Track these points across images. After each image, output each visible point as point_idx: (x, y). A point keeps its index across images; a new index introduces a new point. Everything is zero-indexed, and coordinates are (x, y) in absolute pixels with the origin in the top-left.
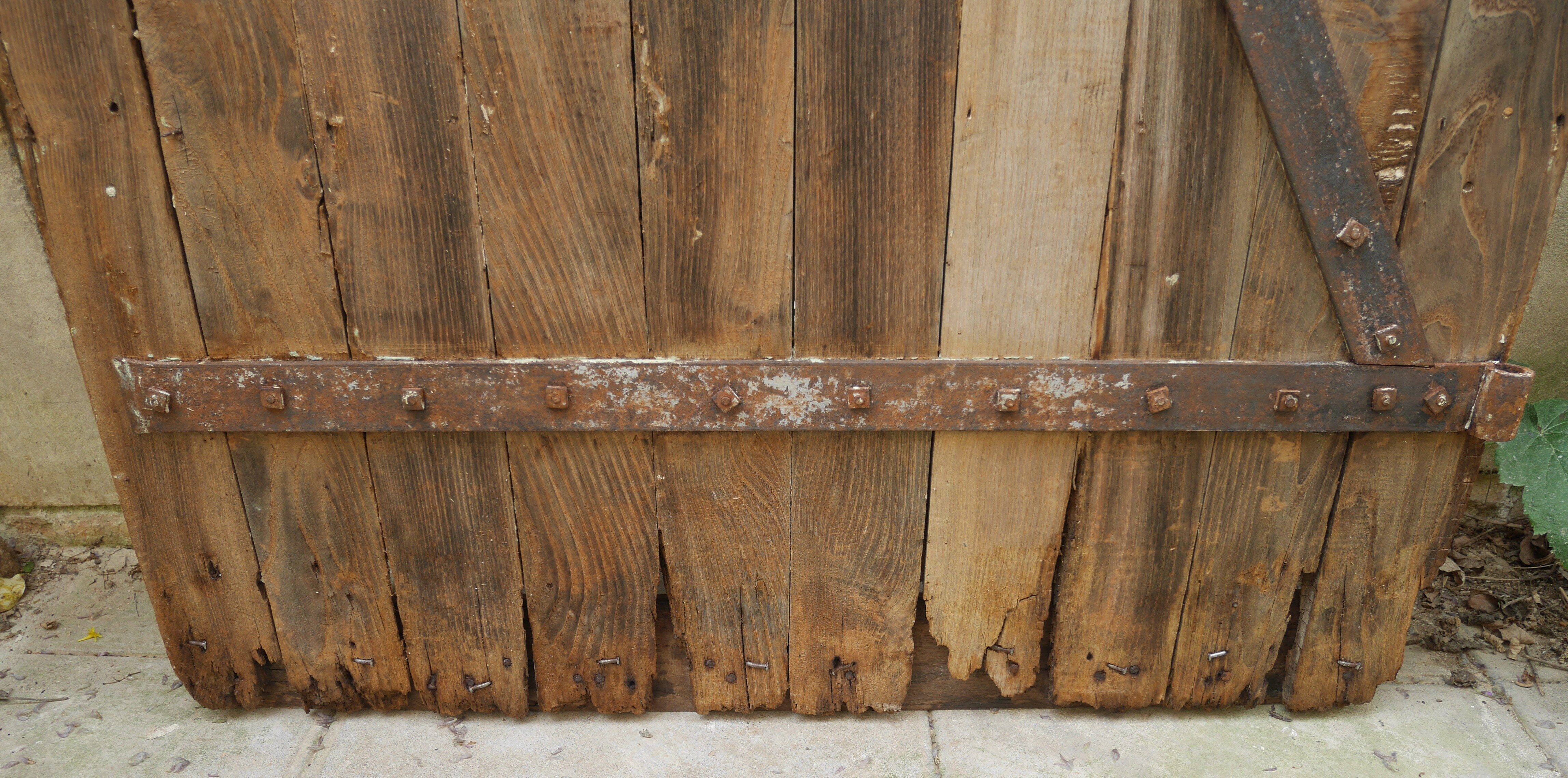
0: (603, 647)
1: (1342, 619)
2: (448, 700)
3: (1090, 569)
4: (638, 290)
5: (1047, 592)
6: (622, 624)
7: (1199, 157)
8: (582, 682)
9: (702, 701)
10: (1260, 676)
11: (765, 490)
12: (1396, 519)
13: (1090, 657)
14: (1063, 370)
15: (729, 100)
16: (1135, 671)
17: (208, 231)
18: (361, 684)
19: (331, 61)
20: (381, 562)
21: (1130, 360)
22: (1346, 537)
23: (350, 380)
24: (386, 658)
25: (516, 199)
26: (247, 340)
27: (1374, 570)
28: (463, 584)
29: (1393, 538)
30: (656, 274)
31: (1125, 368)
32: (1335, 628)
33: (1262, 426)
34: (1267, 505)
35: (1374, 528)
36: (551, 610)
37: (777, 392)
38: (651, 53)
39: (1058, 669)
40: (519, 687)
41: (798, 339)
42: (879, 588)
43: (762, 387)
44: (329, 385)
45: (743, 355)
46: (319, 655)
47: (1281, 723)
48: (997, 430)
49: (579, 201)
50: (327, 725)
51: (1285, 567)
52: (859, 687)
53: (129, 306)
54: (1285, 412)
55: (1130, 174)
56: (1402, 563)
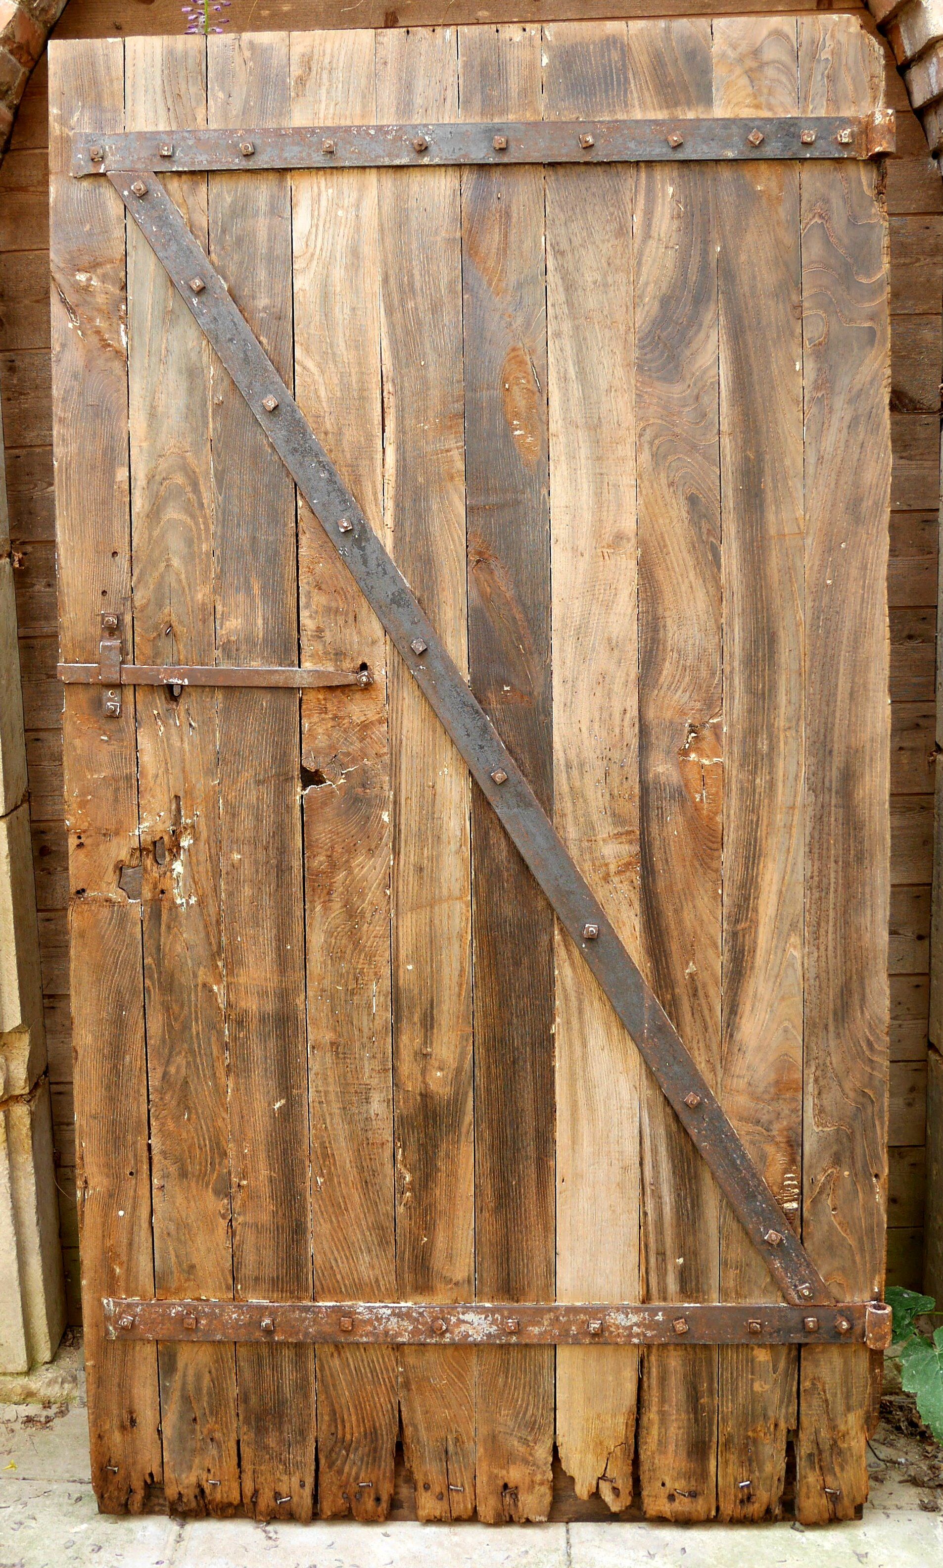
0: (362, 1475)
1: (820, 1460)
2: (263, 1509)
3: (656, 1426)
4: (392, 1267)
5: (632, 1441)
6: (374, 1460)
7: (685, 1199)
8: (347, 1498)
9: (422, 1513)
10: (775, 1499)
11: (460, 1377)
12: (839, 1395)
13: (663, 1485)
14: (624, 1310)
15: (442, 1176)
16: (693, 1495)
17: (169, 1234)
18: (209, 1498)
19: (244, 1156)
20: (234, 1419)
21: (662, 1304)
22: (810, 1406)
23: (234, 1313)
24: (228, 1480)
25: (331, 1222)
26: (179, 1290)
27: (834, 1428)
28: (281, 1433)
29: (840, 1407)
30: (402, 1259)
31: (660, 1309)
32: (817, 1467)
33: (743, 1341)
34: (757, 1387)
35: (827, 1401)
36: (332, 1450)
37: (467, 1322)
38: (403, 1154)
39: (645, 1493)
40: (308, 1501)
41: (479, 1293)
42: (529, 1438)
43: (458, 1319)
44: (221, 1315)
45: (449, 1302)
46: (187, 1477)
47: (797, 1533)
48: (591, 1343)
49: (363, 1223)
50: (182, 1526)
51: (776, 1425)
52: (520, 1504)
53: (118, 1270)
54: (754, 1333)
55: (650, 1208)
56: (850, 1423)
